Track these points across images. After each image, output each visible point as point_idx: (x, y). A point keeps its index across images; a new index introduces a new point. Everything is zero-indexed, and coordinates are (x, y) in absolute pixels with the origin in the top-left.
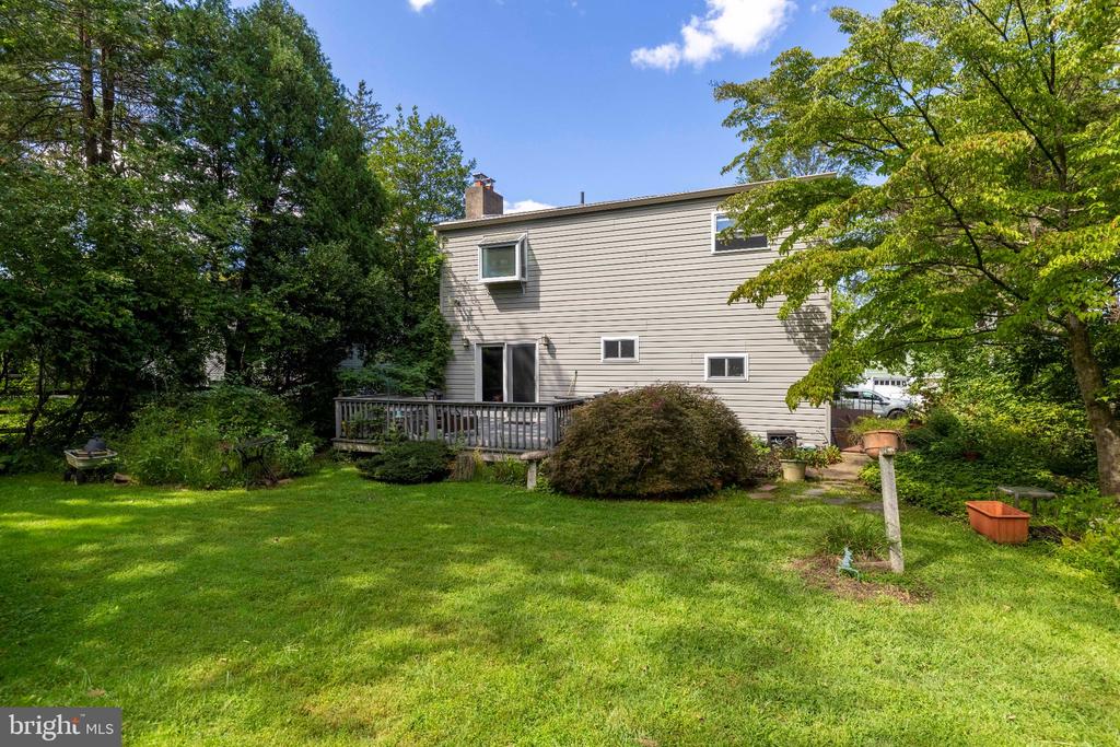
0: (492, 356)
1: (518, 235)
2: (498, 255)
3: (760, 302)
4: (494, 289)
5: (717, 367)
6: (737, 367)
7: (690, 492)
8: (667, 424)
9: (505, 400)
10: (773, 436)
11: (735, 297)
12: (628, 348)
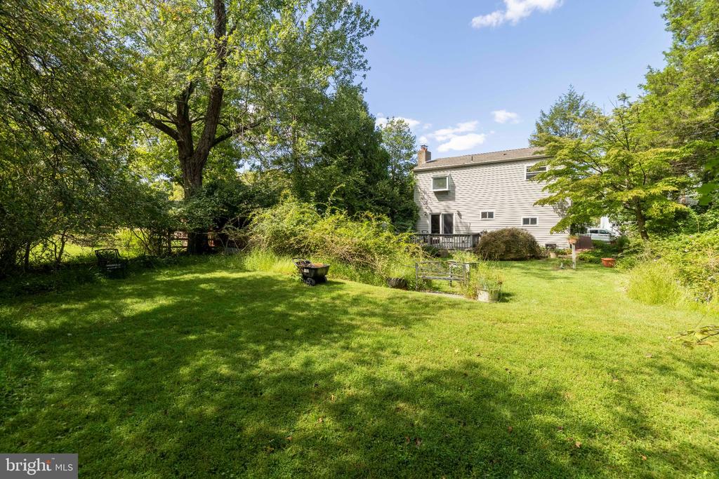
0: (435, 218)
1: (447, 173)
2: (439, 181)
3: (543, 206)
4: (436, 193)
5: (526, 221)
6: (534, 221)
7: (521, 259)
8: (513, 239)
9: (441, 233)
10: (547, 245)
11: (535, 204)
12: (491, 215)
